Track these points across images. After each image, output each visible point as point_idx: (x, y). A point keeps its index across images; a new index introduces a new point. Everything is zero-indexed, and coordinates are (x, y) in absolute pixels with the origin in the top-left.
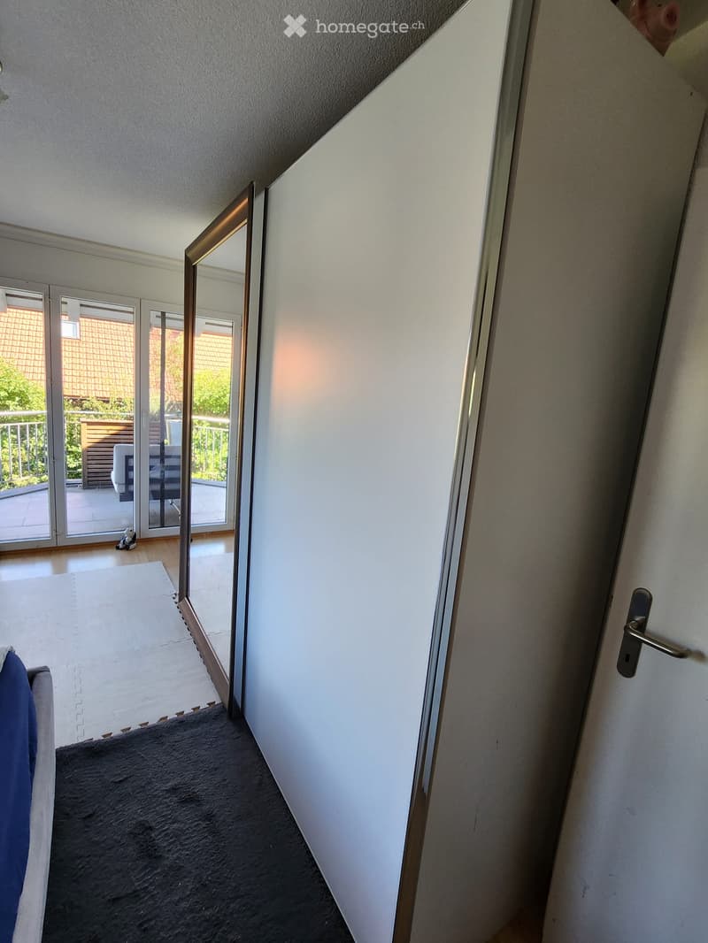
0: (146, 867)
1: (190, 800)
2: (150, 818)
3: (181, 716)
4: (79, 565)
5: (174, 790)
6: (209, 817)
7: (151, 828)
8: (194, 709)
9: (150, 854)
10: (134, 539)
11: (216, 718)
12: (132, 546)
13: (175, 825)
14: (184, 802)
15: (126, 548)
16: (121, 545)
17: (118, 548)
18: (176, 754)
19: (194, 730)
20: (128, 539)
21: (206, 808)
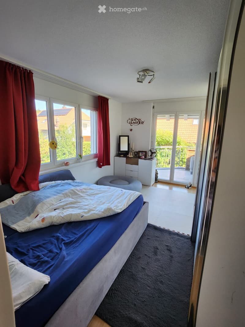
0: (153, 254)
1: (170, 250)
2: (159, 247)
3: (178, 233)
4: (175, 189)
5: (167, 246)
6: (172, 257)
7: (158, 249)
8: (188, 235)
9: (155, 253)
10: (191, 186)
11: (187, 238)
12: (190, 188)
13: (163, 252)
14: (168, 249)
15: (188, 188)
16: (187, 187)
17: (186, 187)
18: (172, 239)
19: (179, 237)
20: (189, 185)
21: (172, 254)
